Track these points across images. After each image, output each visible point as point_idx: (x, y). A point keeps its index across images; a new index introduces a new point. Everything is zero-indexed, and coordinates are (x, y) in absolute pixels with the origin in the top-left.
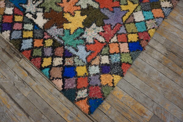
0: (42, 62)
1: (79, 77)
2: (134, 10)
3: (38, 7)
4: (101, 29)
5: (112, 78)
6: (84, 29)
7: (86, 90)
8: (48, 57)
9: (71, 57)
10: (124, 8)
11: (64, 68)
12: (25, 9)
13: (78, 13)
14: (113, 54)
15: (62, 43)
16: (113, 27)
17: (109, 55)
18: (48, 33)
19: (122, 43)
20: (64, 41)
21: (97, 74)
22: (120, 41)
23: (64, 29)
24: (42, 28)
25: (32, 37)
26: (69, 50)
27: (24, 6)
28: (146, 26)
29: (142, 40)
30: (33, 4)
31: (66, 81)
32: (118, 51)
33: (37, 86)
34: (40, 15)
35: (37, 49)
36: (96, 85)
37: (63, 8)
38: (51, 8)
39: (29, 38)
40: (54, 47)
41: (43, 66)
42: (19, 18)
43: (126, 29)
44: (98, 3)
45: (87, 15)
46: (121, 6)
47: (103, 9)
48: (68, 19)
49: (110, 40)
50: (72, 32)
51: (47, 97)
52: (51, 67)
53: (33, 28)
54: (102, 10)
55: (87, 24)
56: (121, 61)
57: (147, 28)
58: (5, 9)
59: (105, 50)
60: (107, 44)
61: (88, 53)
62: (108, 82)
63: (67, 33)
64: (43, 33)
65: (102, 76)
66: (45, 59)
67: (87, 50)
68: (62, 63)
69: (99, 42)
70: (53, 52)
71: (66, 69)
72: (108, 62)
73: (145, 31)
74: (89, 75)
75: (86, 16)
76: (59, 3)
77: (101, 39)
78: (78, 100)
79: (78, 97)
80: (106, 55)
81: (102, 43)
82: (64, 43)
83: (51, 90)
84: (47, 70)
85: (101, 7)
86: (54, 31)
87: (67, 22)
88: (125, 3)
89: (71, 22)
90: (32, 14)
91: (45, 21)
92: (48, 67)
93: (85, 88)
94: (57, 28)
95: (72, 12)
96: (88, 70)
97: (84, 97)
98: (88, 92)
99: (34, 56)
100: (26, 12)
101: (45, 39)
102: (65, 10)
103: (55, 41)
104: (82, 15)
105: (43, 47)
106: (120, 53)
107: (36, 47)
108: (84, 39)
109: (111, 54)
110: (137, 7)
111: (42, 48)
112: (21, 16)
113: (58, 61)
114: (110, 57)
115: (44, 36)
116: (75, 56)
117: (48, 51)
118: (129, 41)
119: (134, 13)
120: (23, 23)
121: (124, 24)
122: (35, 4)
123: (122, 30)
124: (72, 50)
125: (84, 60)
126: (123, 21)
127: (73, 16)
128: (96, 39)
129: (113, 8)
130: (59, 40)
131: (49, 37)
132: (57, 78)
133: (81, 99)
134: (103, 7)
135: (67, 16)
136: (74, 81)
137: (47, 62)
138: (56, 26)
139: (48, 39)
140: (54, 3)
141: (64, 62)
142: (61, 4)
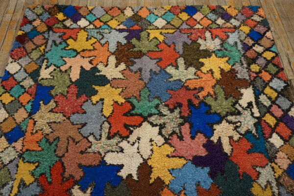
0: (273, 58)
1: (250, 27)
2: (157, 29)
3: (239, 113)
4: (200, 41)
5: (228, 9)
6: (214, 52)
7: (252, 18)
8: (265, 58)
9: (245, 43)
10: (161, 38)
11: (257, 41)
12: (255, 125)
13: (204, 69)
14: (211, 20)
15: (243, 58)
16: (189, 35)
17: (214, 22)
18: (250, 76)
19: (196, 20)
20: (240, 58)
21: (235, 19)
22: (195, 22)
23: (232, 66)
24: (251, 86)
25: (268, 86)
26: (242, 48)
27: (254, 131)
28: (164, 14)
29: (180, 9)
30: (241, 122)
31: (263, 32)
32: (205, 18)
33: (288, 50)
34: (244, 102)
35: (270, 71)
36: (243, 14)
37: (214, 87)
38: (226, 99)
39: (271, 88)
40: (253, 61)
41: (274, 55)
42: (270, 120)
43: (182, 25)
44: (176, 61)
45: (198, 60)
46: (161, 41)
47: (178, 52)
48: (220, 72)
49: (203, 28)
50: (226, 59)
51: (284, 37)
52: (268, 49)
53: (260, 95)
54: (181, 52)
55: (207, 54)
56: (211, 12)
57: (166, 13)
58: (280, 147)
59: (214, 26)
60: (208, 28)
61: (229, 34)
62: (233, 9)
63: (232, 61)
64: (254, 80)
65: (233, 16)
66: (269, 58)
67: (228, 37)
68: (256, 45)
69: (212, 35)
70: (257, 58)
71: (256, 39)
72: (220, 18)
73: (170, 12)
74: (241, 23)
75: (201, 60)
76: (211, 96)
77: (208, 35)
78: (263, 17)
79: (261, 19)
80: (216, 23)
81: (210, 32)
82: (242, 56)
83: (278, 39)
84: (272, 49)
85: (178, 56)
86: (242, 73)
87: (222, 70)
88: (155, 40)
89: (219, 67)
90: (251, 110)
91: (243, 91)
92: (270, 51)
93: (252, 20)
94: (237, 72)
95: (209, 75)
96: (240, 26)
97: (257, 16)
98: (252, 16)
99: (277, 68)
100: (256, 120)
101: (256, 73)
102: (214, 81)
103: (249, 65)
104: (202, 64)
105: (263, 69)
106: (205, 16)
107: (270, 74)
108: (222, 45)
109: (212, 21)
110: (150, 29)
111: (265, 68)
112: (265, 121)
113: (259, 49)
114: (215, 20)
115: (255, 78)
116: (241, 41)
117: (261, 62)
118: (189, 17)
119: (160, 28)
120: (268, 110)
121: (178, 28)
122: (239, 122)
123: (184, 26)
124: (240, 46)
125: (236, 33)
126: (176, 31)
127: (211, 70)
128: (212, 38)
129: (169, 46)
130: (244, 62)
131: (251, 73)
132: (268, 39)
133: (260, 16)
134: (177, 54)
135: (217, 75)
136: (256, 28)
137: (269, 55)
138: (236, 76)
139: (253, 72)
140: (218, 101)
141: (254, 45)
142: (212, 93)
